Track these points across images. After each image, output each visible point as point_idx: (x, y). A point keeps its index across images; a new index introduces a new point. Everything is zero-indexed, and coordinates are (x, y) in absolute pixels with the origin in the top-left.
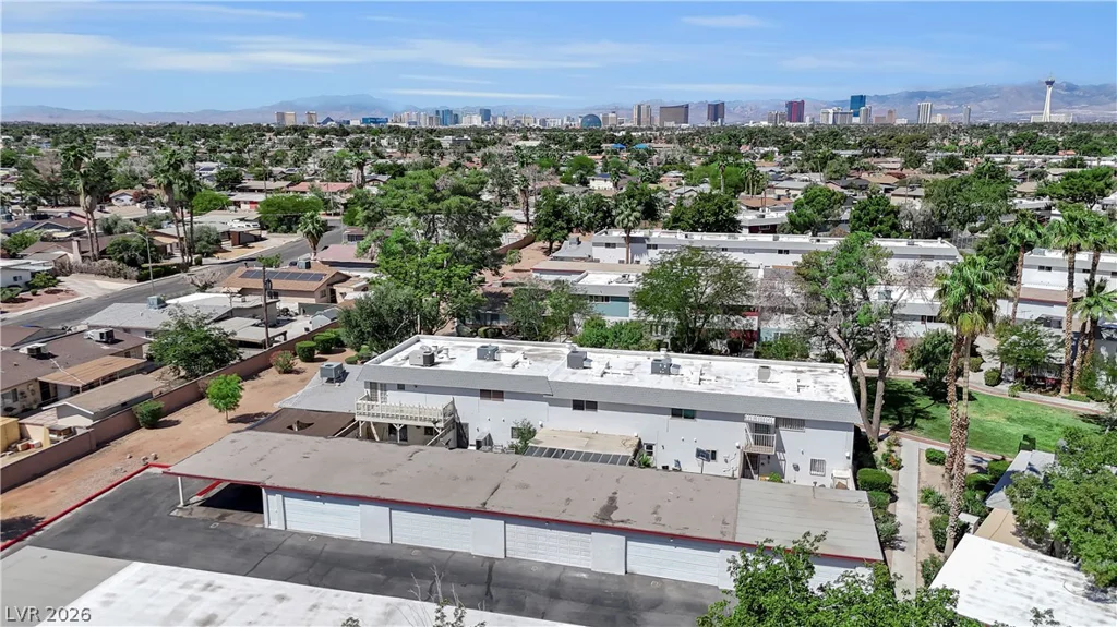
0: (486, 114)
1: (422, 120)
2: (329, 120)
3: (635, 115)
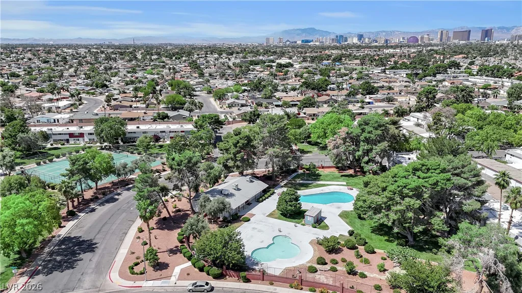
0: (360, 37)
1: (328, 40)
2: (288, 41)
3: (439, 36)
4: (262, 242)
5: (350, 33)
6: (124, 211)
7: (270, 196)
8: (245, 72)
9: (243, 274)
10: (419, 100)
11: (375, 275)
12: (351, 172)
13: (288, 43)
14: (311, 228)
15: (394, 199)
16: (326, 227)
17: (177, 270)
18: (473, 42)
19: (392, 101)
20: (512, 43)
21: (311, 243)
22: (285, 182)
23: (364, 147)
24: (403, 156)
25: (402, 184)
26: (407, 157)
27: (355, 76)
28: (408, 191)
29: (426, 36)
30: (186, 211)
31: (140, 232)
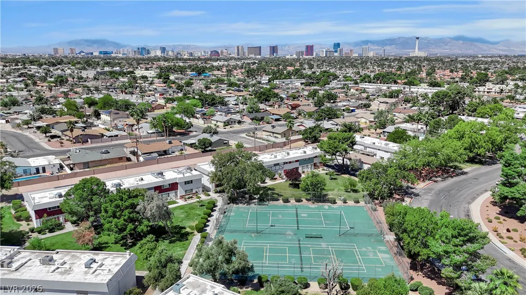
0: (163, 50)
1: (130, 52)
2: (82, 52)
3: (236, 51)
5: (151, 46)
19: (369, 108)
29: (224, 51)
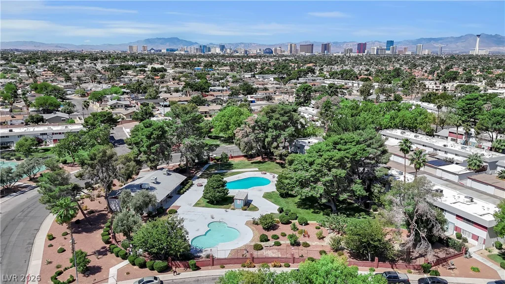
0: (222, 47)
1: (193, 50)
2: (152, 49)
3: (289, 49)
4: (198, 230)
5: (211, 44)
6: (20, 221)
7: (189, 188)
8: (119, 76)
9: (191, 262)
10: (298, 97)
11: (316, 243)
12: (259, 159)
13: (153, 51)
14: (241, 210)
15: (322, 171)
16: (255, 209)
17: (113, 271)
18: (316, 54)
19: (271, 100)
20: (345, 55)
21: (247, 224)
22: (200, 173)
23: (272, 134)
24: (303, 141)
25: (328, 157)
26: (307, 141)
27: (230, 80)
28: (334, 163)
29: (278, 48)
30: (101, 211)
31: (51, 240)
